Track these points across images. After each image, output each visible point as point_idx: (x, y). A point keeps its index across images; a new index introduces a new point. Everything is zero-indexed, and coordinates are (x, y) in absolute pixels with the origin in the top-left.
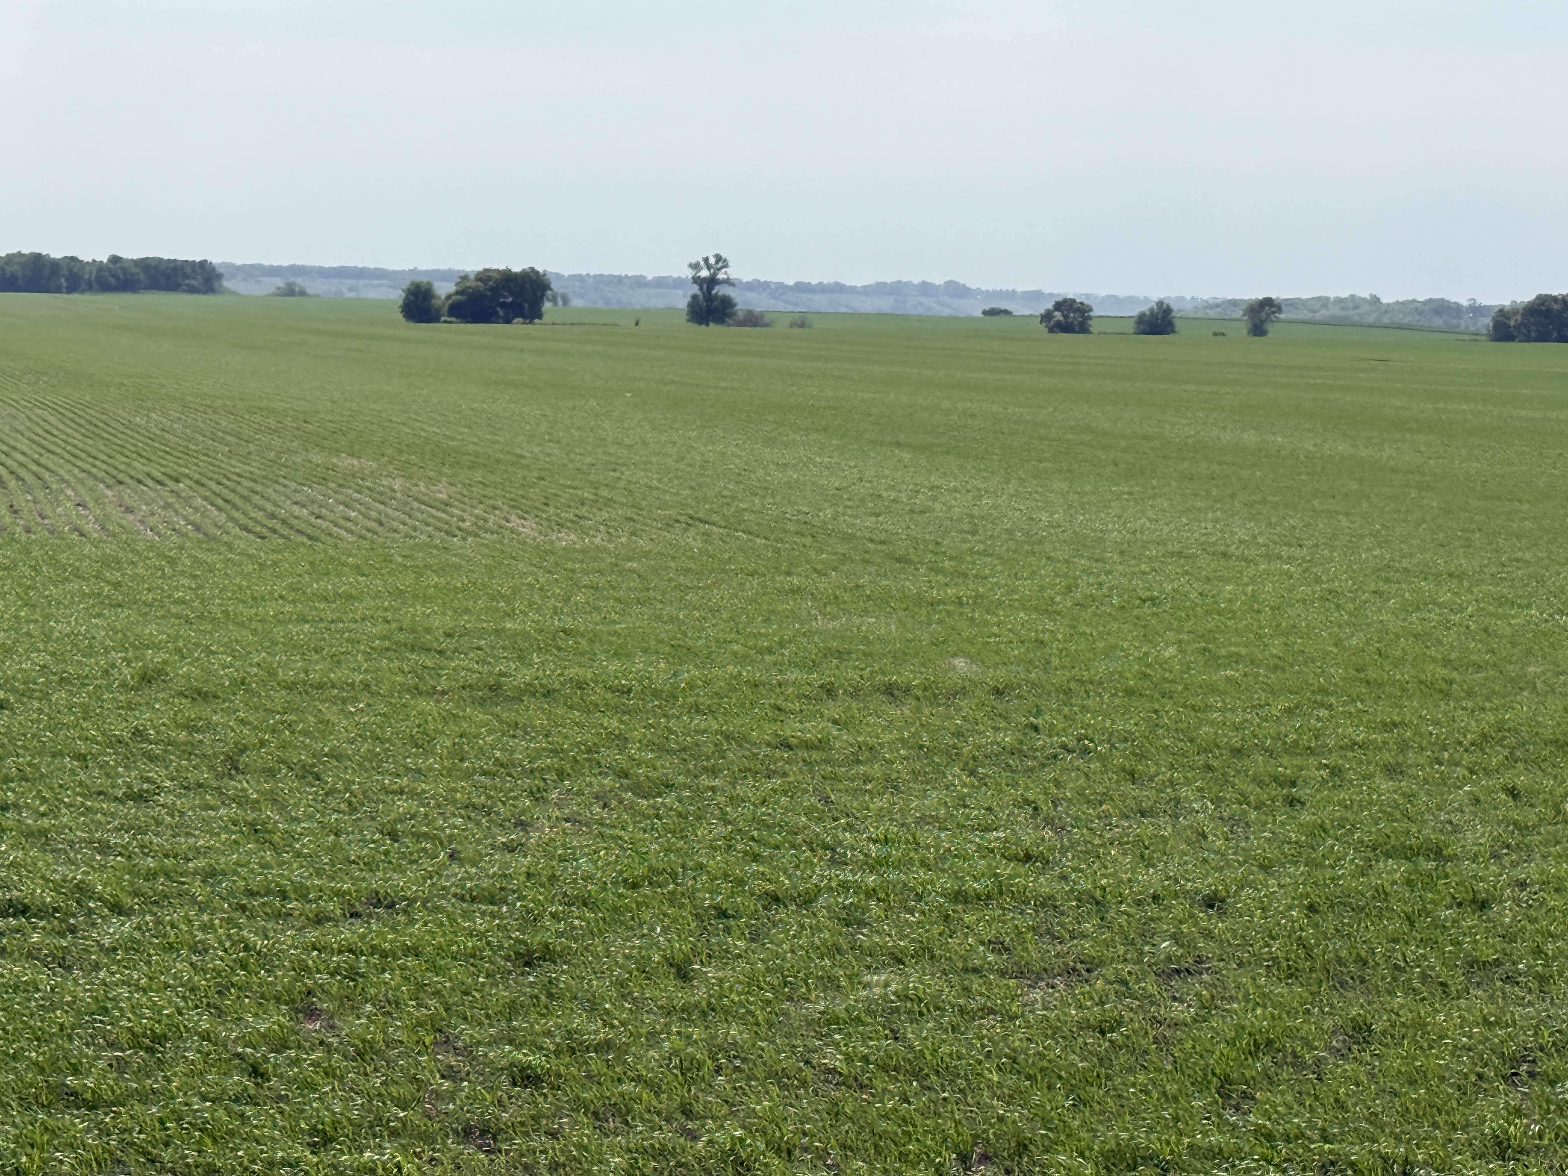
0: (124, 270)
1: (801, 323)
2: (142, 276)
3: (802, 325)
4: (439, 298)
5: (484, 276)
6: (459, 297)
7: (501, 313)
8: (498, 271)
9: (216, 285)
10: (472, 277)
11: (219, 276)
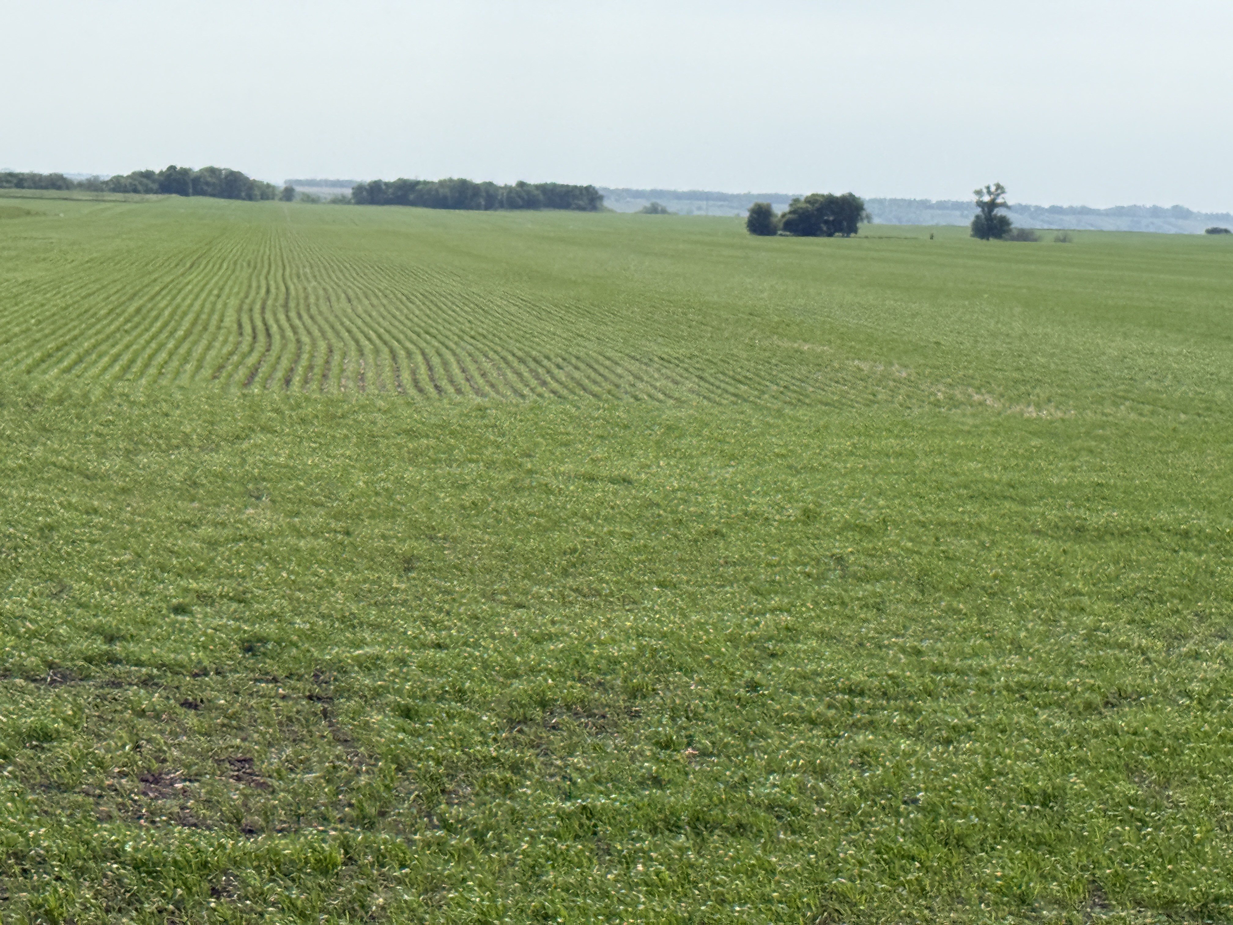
0: (528, 193)
1: (1064, 238)
2: (541, 197)
3: (1064, 240)
4: (776, 216)
5: (812, 200)
6: (791, 216)
7: (825, 228)
8: (823, 196)
9: (598, 204)
10: (803, 199)
11: (601, 198)
